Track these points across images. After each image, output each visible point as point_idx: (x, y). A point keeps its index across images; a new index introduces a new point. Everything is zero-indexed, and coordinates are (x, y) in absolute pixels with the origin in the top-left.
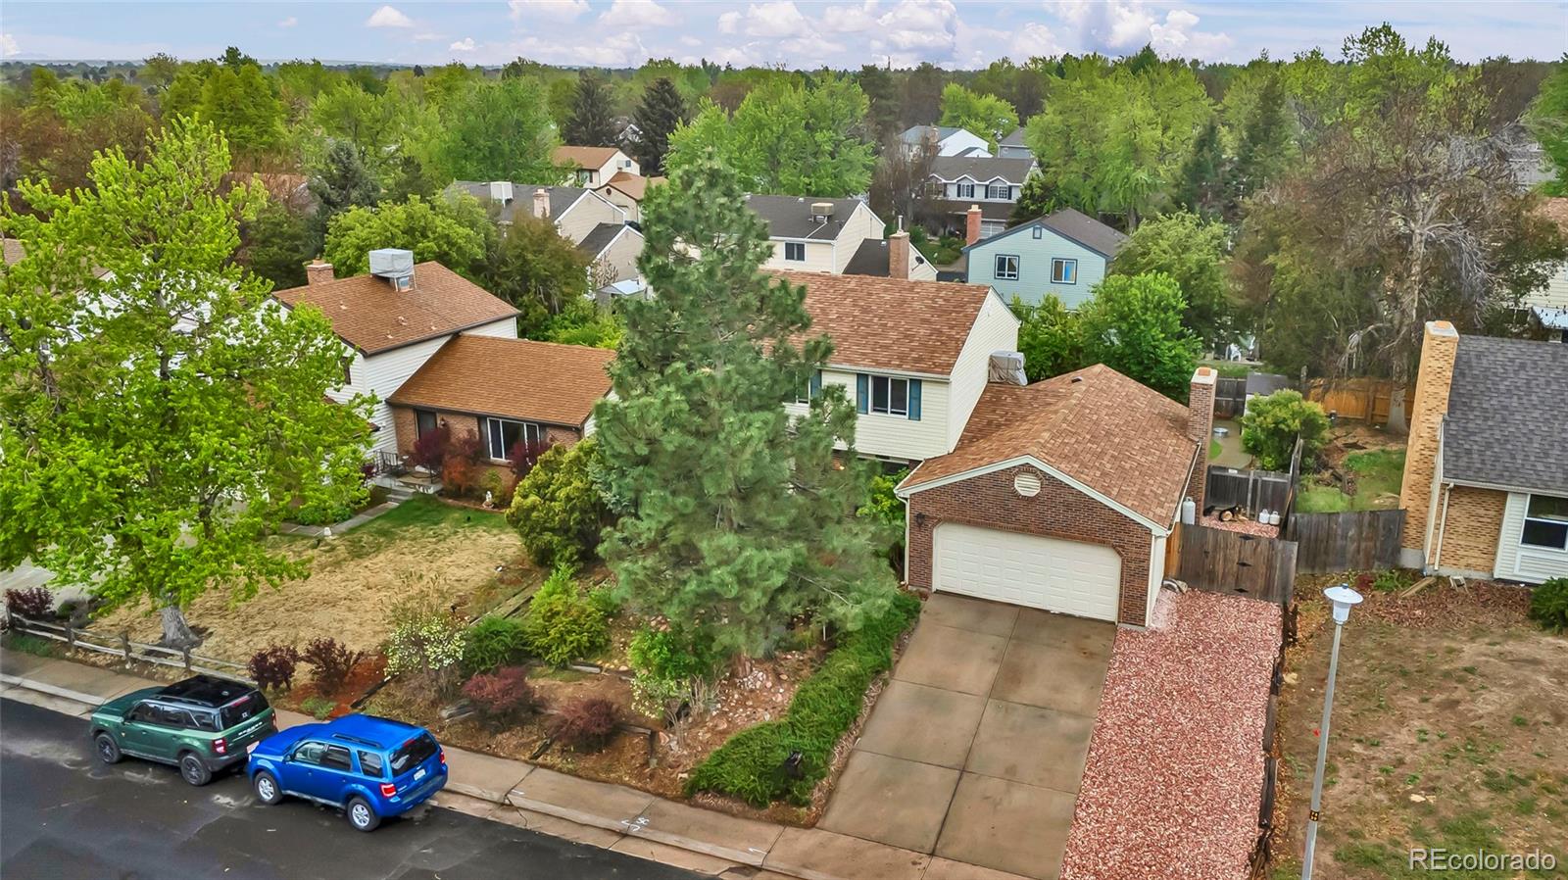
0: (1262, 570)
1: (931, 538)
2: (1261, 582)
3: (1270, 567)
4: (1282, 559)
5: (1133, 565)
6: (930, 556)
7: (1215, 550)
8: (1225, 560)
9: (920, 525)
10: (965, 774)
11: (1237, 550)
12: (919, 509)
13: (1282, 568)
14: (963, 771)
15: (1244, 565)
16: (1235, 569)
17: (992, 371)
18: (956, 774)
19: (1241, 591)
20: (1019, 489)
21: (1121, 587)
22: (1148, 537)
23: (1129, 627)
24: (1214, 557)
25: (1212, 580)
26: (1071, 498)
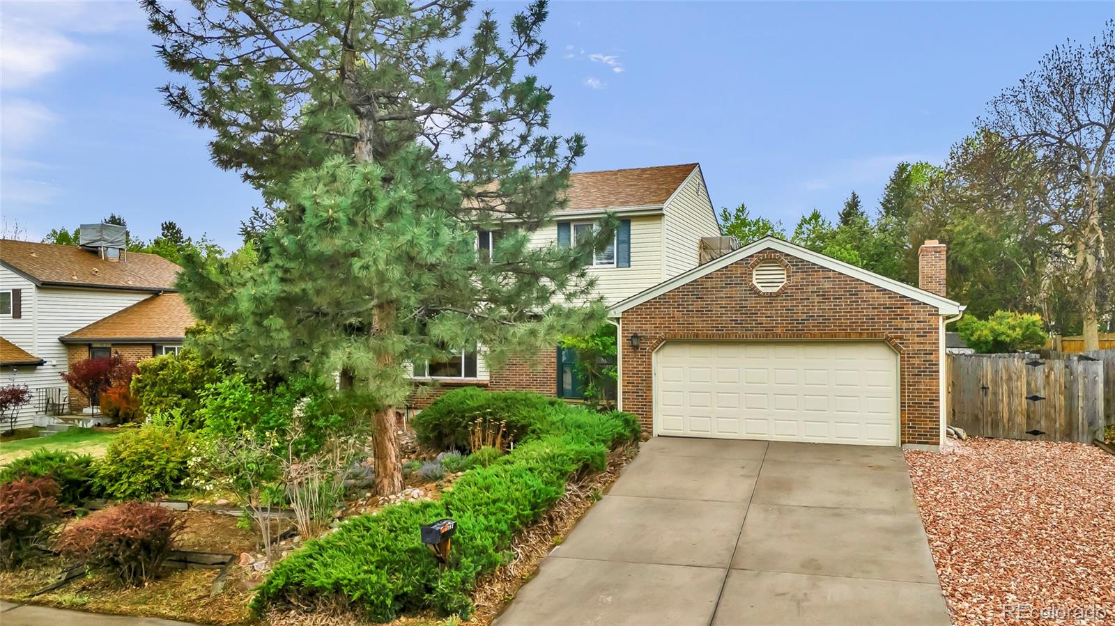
0: (1060, 401)
1: (650, 364)
2: (1061, 421)
3: (1070, 396)
4: (1085, 385)
5: (916, 361)
6: (649, 388)
7: (995, 383)
8: (1011, 393)
9: (635, 348)
10: (734, 573)
11: (1024, 380)
12: (633, 328)
13: (1086, 398)
14: (730, 569)
15: (1035, 398)
16: (1024, 405)
17: (703, 253)
18: (721, 573)
19: (1036, 433)
20: (758, 286)
21: (902, 393)
22: (933, 319)
23: (918, 447)
24: (995, 394)
25: (995, 424)
26: (827, 285)
